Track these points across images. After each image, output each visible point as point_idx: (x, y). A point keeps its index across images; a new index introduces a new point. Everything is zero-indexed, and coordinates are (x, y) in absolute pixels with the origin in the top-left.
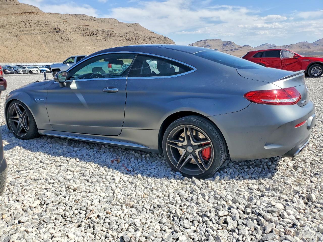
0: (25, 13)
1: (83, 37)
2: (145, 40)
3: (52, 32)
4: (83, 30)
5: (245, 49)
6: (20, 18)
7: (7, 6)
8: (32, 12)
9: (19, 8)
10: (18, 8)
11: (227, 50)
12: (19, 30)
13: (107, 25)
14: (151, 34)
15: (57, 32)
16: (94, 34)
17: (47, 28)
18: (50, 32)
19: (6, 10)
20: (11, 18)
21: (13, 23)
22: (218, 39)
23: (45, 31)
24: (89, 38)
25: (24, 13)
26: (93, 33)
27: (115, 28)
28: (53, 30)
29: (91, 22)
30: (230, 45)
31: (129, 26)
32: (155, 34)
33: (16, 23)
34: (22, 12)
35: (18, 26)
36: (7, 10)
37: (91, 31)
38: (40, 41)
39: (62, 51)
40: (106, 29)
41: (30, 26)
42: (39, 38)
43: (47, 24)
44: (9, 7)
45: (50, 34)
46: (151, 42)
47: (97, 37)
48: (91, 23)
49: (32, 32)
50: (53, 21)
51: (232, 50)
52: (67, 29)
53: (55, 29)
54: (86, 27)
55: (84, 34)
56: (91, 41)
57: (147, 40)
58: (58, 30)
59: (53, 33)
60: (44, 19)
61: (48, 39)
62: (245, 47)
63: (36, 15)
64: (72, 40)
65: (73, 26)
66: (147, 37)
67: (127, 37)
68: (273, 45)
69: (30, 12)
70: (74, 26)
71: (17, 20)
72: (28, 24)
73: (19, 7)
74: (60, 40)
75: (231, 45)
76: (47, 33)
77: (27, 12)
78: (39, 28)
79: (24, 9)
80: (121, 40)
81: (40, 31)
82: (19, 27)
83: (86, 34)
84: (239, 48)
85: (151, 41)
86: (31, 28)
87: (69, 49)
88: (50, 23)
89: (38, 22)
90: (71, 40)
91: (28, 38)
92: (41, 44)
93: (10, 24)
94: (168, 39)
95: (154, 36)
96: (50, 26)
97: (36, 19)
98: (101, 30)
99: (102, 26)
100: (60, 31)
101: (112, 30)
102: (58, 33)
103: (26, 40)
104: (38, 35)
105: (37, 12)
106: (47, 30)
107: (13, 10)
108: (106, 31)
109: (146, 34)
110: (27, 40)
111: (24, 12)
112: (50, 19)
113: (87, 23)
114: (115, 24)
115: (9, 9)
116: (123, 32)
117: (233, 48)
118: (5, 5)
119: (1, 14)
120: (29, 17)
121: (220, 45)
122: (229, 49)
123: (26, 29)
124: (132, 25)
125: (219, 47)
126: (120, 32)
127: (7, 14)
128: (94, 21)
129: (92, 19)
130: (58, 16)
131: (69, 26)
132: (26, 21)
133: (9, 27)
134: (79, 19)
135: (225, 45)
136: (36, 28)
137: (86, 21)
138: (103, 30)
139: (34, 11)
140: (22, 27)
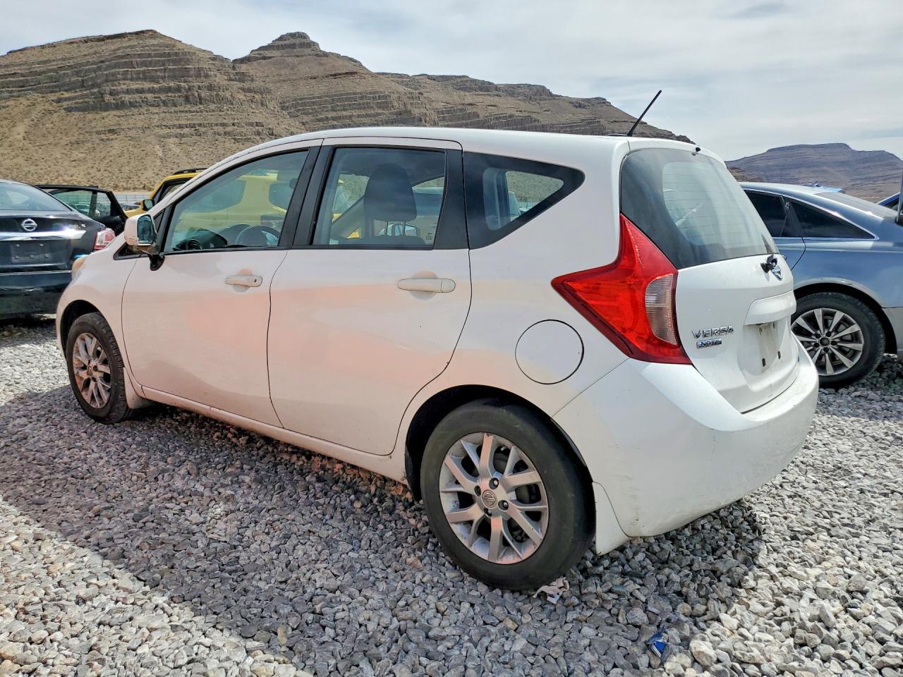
0: (335, 75)
3: (392, 123)
4: (461, 116)
6: (323, 88)
7: (296, 60)
9: (323, 64)
10: (321, 64)
11: (867, 176)
12: (320, 117)
13: (519, 102)
14: (639, 129)
15: (404, 121)
18: (387, 123)
19: (292, 69)
20: (303, 90)
21: (307, 102)
22: (840, 145)
25: (333, 75)
26: (486, 124)
27: (541, 111)
28: (394, 116)
29: (480, 95)
30: (878, 163)
31: (578, 105)
32: (650, 127)
33: (313, 100)
34: (329, 73)
36: (296, 69)
37: (481, 118)
40: (517, 114)
41: (342, 108)
43: (383, 101)
44: (299, 63)
48: (482, 99)
49: (348, 121)
50: (396, 95)
51: (886, 177)
52: (428, 113)
53: (399, 114)
54: (470, 110)
58: (404, 116)
60: (376, 88)
63: (357, 81)
65: (438, 106)
69: (346, 73)
70: (440, 106)
71: (316, 94)
72: (338, 103)
73: (322, 62)
75: (882, 163)
76: (380, 123)
77: (340, 74)
78: (363, 112)
79: (333, 66)
81: (365, 120)
82: (320, 110)
86: (345, 113)
88: (388, 98)
89: (362, 98)
94: (688, 141)
95: (647, 132)
96: (387, 107)
97: (359, 89)
98: (503, 118)
99: (509, 106)
101: (534, 116)
105: (361, 72)
106: (381, 116)
107: (308, 70)
108: (520, 118)
109: (625, 128)
111: (333, 73)
112: (390, 90)
113: (469, 98)
114: (540, 100)
115: (300, 66)
116: (563, 120)
117: (889, 173)
118: (290, 56)
119: (282, 78)
120: (343, 86)
121: (843, 163)
122: (874, 175)
123: (334, 114)
124: (586, 104)
125: (842, 169)
126: (555, 122)
127: (294, 78)
128: (488, 93)
129: (485, 87)
130: (401, 80)
131: (430, 105)
132: (335, 96)
133: (299, 110)
134: (450, 88)
135: (864, 163)
136: (355, 113)
137: (467, 93)
138: (510, 116)
139: (355, 70)
140: (325, 109)
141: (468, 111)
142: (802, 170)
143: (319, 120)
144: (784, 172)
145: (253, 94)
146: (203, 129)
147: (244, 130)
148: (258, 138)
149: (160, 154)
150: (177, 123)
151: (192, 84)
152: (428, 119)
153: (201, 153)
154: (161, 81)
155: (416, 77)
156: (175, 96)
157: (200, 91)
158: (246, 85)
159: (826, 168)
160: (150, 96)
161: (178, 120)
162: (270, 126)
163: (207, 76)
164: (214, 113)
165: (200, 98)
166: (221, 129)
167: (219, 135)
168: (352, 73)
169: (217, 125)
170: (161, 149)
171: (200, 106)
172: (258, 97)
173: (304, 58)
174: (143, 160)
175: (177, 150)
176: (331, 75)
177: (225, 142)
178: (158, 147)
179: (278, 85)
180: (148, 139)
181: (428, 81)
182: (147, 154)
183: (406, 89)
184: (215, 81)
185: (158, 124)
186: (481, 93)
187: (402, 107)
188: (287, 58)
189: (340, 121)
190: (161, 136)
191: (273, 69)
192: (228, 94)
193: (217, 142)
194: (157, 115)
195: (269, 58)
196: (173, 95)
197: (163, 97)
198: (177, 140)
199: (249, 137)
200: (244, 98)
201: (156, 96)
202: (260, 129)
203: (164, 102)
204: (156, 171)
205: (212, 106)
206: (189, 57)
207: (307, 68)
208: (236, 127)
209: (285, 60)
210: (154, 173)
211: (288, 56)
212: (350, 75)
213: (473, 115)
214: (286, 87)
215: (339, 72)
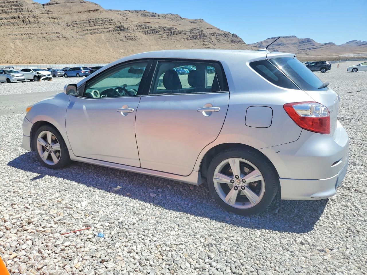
1: (145, 35)
2: (210, 38)
4: (145, 28)
5: (328, 48)
6: (84, 17)
7: (71, 4)
9: (83, 6)
10: (82, 6)
11: (303, 48)
12: (84, 29)
13: (168, 21)
14: (217, 31)
16: (156, 31)
17: (110, 26)
18: (113, 31)
19: (70, 8)
20: (76, 17)
21: (77, 22)
22: (293, 36)
23: (109, 29)
24: (152, 37)
27: (177, 25)
28: (116, 28)
30: (307, 43)
31: (192, 22)
32: (222, 31)
33: (81, 22)
34: (87, 10)
36: (72, 9)
37: (153, 28)
38: (104, 40)
39: (127, 51)
40: (168, 26)
41: (94, 25)
42: (103, 37)
43: (111, 22)
44: (73, 6)
45: (113, 33)
46: (217, 40)
47: (160, 36)
48: (153, 20)
49: (96, 31)
50: (117, 19)
51: (310, 49)
52: (131, 27)
53: (119, 27)
54: (148, 25)
55: (146, 32)
56: (153, 40)
57: (212, 37)
58: (121, 28)
59: (117, 31)
60: (108, 16)
61: (112, 38)
62: (327, 45)
63: (99, 13)
66: (213, 34)
67: (190, 35)
68: (364, 42)
69: (94, 10)
70: (136, 24)
71: (82, 19)
72: (92, 23)
73: (83, 5)
74: (124, 39)
75: (309, 43)
76: (111, 31)
77: (91, 10)
78: (103, 27)
79: (88, 7)
80: (185, 39)
81: (104, 30)
82: (84, 26)
83: (149, 32)
84: (319, 47)
85: (217, 38)
86: (95, 27)
87: (134, 48)
88: (113, 21)
89: (102, 21)
90: (135, 39)
91: (93, 38)
92: (106, 44)
94: (237, 36)
95: (221, 33)
96: (113, 24)
97: (100, 17)
98: (163, 28)
99: (164, 23)
100: (124, 30)
101: (175, 27)
102: (122, 31)
104: (101, 34)
105: (101, 9)
106: (111, 28)
108: (169, 28)
109: (212, 31)
110: (92, 39)
111: (88, 10)
112: (114, 17)
113: (147, 20)
114: (177, 20)
115: (74, 7)
116: (187, 29)
117: (311, 47)
118: (68, 3)
119: (66, 12)
120: (93, 16)
121: (295, 43)
122: (306, 48)
123: (90, 28)
124: (195, 21)
125: (294, 46)
126: (183, 29)
127: (72, 12)
128: (155, 17)
129: (154, 15)
130: (118, 12)
131: (131, 23)
132: (91, 20)
133: (75, 26)
134: (139, 16)
135: (302, 43)
136: (100, 27)
137: (146, 18)
138: (165, 27)
139: (98, 9)
140: (86, 26)
141: (147, 26)
142: (280, 46)
143: (85, 31)
144: (273, 47)
145: (53, 20)
146: (32, 36)
147: (51, 36)
148: (58, 39)
149: (13, 47)
150: (20, 33)
151: (25, 15)
152: (131, 29)
153: (32, 46)
154: (10, 14)
155: (125, 11)
156: (17, 21)
157: (29, 18)
158: (50, 15)
159: (288, 46)
160: (6, 21)
161: (20, 31)
162: (63, 34)
163: (31, 11)
164: (36, 28)
165: (30, 22)
166: (40, 35)
167: (40, 38)
168: (97, 10)
169: (38, 34)
170: (13, 45)
171: (30, 25)
172: (56, 21)
173: (75, 3)
174: (5, 50)
175: (21, 45)
176: (87, 11)
177: (43, 41)
178: (12, 44)
179: (64, 15)
180: (7, 40)
181: (129, 13)
182: (7, 47)
183: (121, 16)
184: (35, 14)
185: (11, 33)
186: (152, 18)
187: (120, 24)
188: (67, 4)
189: (93, 31)
190: (12, 39)
191: (61, 8)
192: (42, 20)
193: (39, 41)
194: (10, 29)
195: (60, 3)
196: (16, 20)
197: (12, 21)
198: (21, 41)
199: (54, 39)
200: (50, 21)
201: (8, 21)
202: (58, 35)
203: (12, 23)
204: (12, 55)
205: (35, 25)
206: (22, 3)
207: (77, 8)
208: (47, 35)
209: (66, 5)
210: (11, 56)
211: (67, 3)
212: (96, 11)
213: (149, 27)
214: (68, 16)
215: (91, 9)
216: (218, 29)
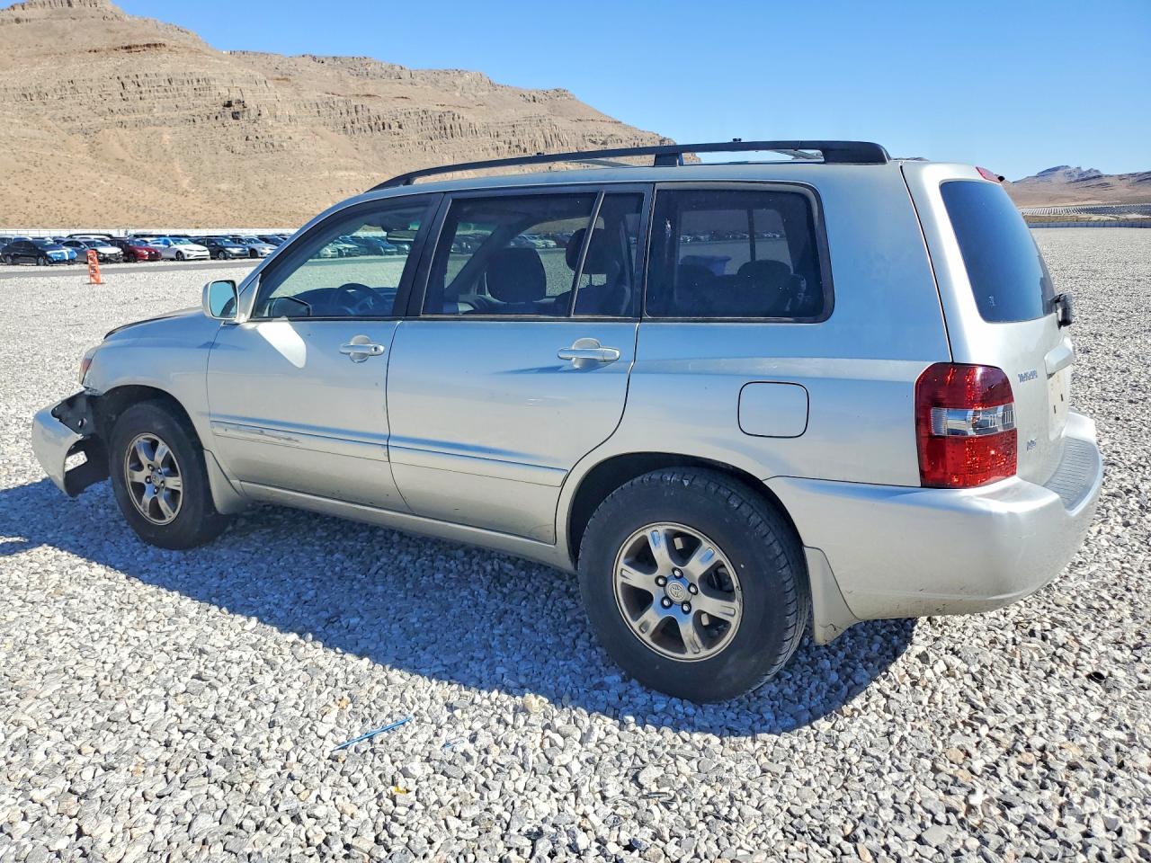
0: (128, 48)
1: (343, 136)
3: (216, 118)
4: (344, 111)
6: (108, 65)
7: (69, 24)
8: (155, 45)
9: (111, 32)
10: (109, 31)
12: (100, 109)
14: (610, 130)
15: (235, 116)
16: (383, 124)
17: (199, 102)
18: (208, 118)
19: (62, 37)
20: (74, 68)
21: (78, 85)
23: (192, 112)
24: (365, 141)
25: (126, 48)
26: (380, 122)
27: (471, 105)
28: (220, 108)
29: (386, 83)
31: (531, 99)
33: (89, 84)
34: (120, 44)
35: (95, 94)
36: (68, 37)
37: (374, 114)
38: (169, 149)
40: (435, 108)
41: (138, 96)
42: (166, 137)
43: (204, 87)
44: (76, 28)
45: (207, 125)
47: (396, 138)
48: (388, 89)
49: (145, 116)
50: (226, 78)
52: (278, 105)
53: (229, 105)
55: (348, 126)
56: (370, 152)
58: (236, 108)
59: (219, 119)
60: (193, 68)
61: (200, 142)
63: (164, 56)
64: (285, 144)
65: (310, 97)
66: (593, 139)
67: (513, 140)
69: (148, 45)
71: (95, 75)
72: (131, 87)
73: (113, 28)
74: (239, 146)
76: (197, 119)
77: (137, 46)
78: (171, 103)
79: (127, 35)
80: (490, 151)
81: (175, 114)
82: (100, 99)
83: (357, 125)
86: (141, 103)
87: (270, 178)
88: (213, 83)
89: (170, 81)
90: (281, 146)
91: (127, 140)
92: (171, 160)
93: (68, 86)
95: (622, 134)
96: (211, 95)
97: (166, 69)
98: (417, 114)
99: (426, 98)
100: (246, 114)
101: (456, 111)
102: (237, 118)
103: (117, 145)
104: (165, 128)
105: (173, 43)
106: (200, 109)
107: (87, 39)
108: (438, 115)
109: (591, 129)
110: (122, 145)
111: (126, 45)
112: (218, 71)
114: (477, 90)
115: (76, 33)
116: (502, 118)
118: (61, 19)
119: (42, 50)
120: (140, 64)
123: (124, 105)
124: (543, 97)
126: (490, 121)
127: (63, 51)
129: (394, 74)
132: (128, 77)
133: (66, 98)
136: (160, 103)
138: (424, 112)
139: (161, 40)
140: (111, 98)
141: (354, 103)
143: (101, 114)
152: (279, 113)
173: (84, 21)
176: (122, 48)
186: (389, 80)
188: (55, 22)
189: (132, 115)
191: (31, 37)
209: (50, 24)
211: (57, 19)
212: (153, 48)
213: (360, 109)
214: (47, 64)
215: (136, 43)
216: (615, 122)
